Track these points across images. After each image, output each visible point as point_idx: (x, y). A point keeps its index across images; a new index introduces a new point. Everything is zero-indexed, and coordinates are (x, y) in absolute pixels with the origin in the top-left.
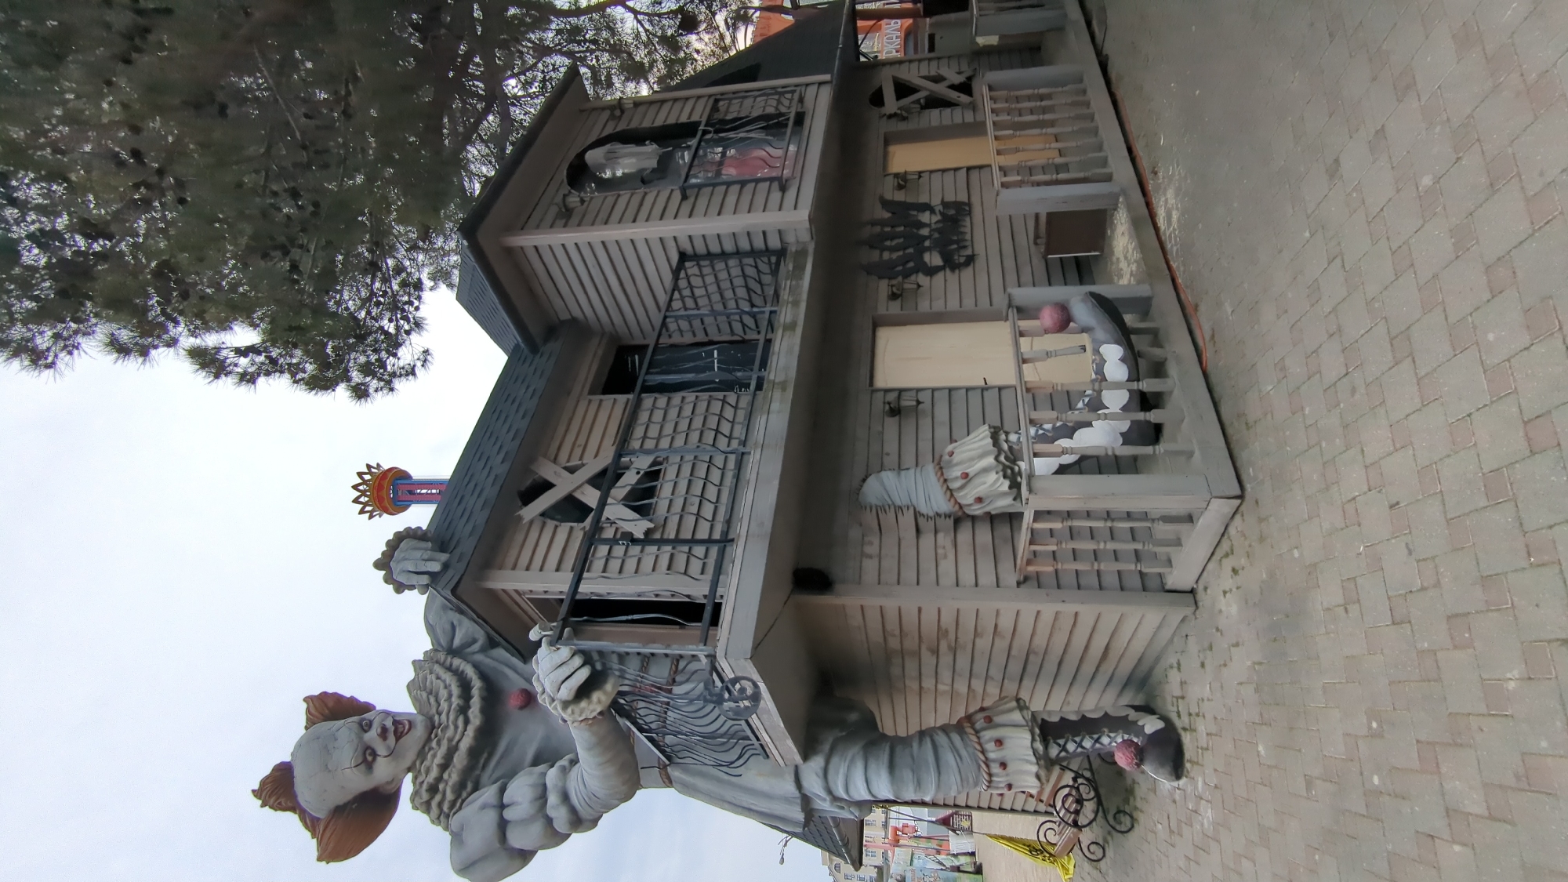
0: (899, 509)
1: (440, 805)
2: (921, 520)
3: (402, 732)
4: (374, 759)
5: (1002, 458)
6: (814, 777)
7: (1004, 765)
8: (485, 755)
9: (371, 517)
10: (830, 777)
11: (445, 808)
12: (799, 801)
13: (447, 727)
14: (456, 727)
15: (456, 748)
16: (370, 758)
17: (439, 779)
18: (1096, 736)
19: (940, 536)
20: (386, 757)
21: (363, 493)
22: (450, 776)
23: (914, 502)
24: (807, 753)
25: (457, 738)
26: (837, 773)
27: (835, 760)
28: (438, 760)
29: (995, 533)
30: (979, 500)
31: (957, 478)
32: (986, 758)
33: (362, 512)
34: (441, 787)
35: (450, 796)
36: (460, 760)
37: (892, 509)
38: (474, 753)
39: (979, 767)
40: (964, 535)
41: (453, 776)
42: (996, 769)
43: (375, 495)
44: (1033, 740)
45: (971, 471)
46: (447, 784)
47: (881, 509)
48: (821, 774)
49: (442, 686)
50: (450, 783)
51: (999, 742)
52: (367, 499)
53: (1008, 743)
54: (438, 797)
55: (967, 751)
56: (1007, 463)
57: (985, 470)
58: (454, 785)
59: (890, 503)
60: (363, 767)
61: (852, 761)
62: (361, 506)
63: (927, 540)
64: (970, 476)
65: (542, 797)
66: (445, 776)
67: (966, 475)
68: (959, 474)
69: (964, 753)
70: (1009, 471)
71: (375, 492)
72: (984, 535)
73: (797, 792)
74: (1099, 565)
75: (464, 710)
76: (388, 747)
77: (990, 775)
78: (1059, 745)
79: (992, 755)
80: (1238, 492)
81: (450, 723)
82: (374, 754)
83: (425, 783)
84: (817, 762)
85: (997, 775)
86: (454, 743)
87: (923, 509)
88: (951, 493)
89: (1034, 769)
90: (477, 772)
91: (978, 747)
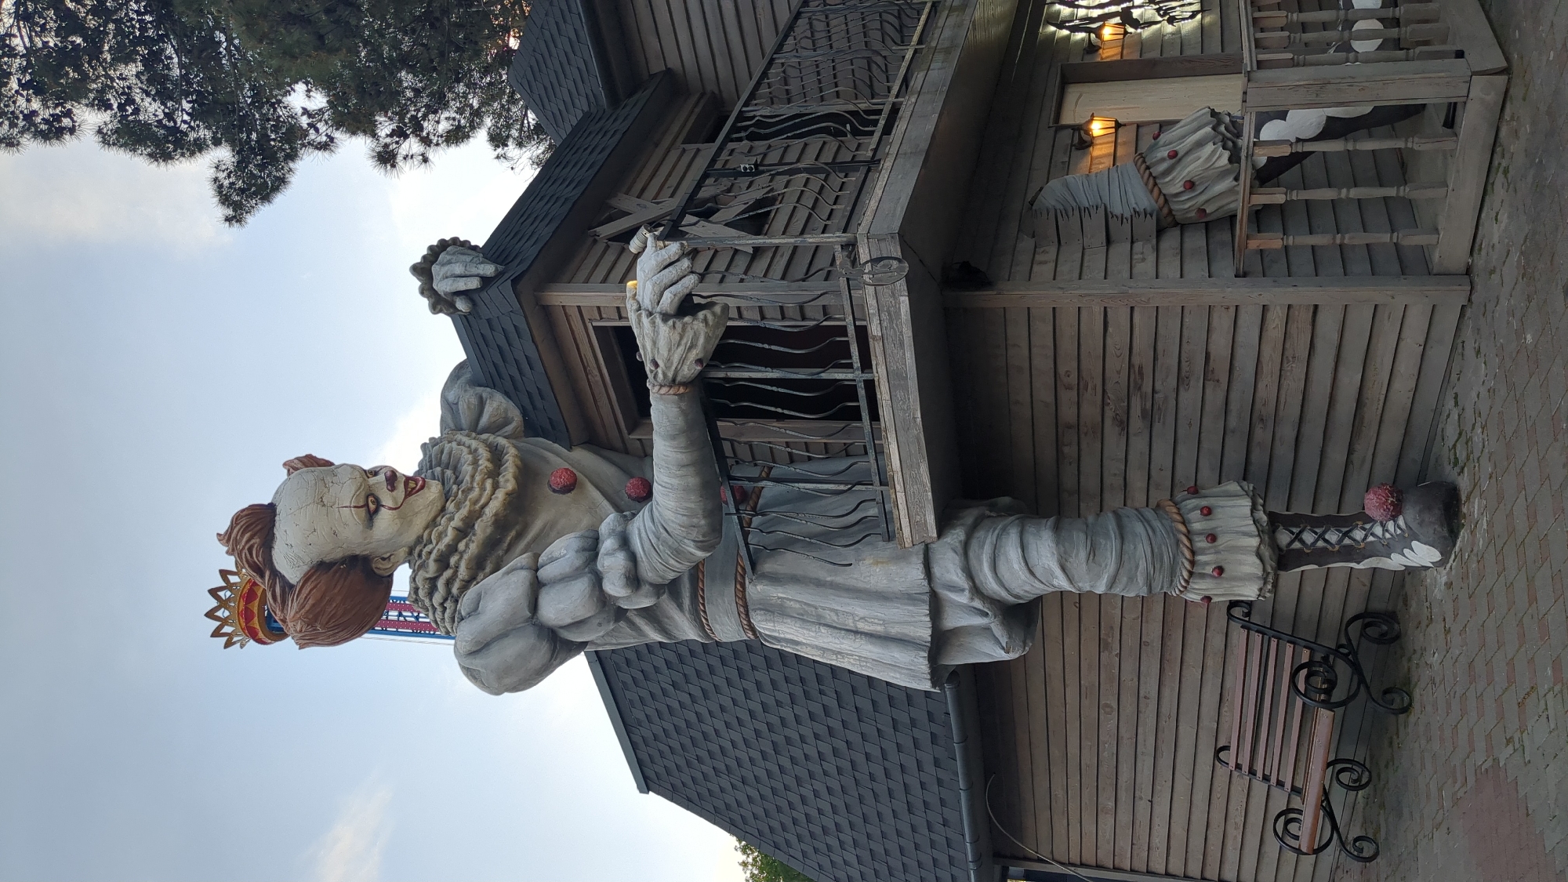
0: (1083, 211)
1: (449, 583)
2: (1112, 222)
3: (414, 488)
4: (376, 511)
5: (1222, 128)
6: (951, 555)
7: (1213, 538)
8: (513, 533)
9: (228, 644)
10: (971, 554)
11: (455, 591)
12: (926, 598)
13: (471, 489)
14: (483, 489)
15: (480, 513)
16: (372, 507)
17: (452, 549)
18: (1344, 530)
19: (1138, 246)
20: (391, 509)
21: (223, 604)
22: (467, 546)
23: (1106, 199)
24: (944, 524)
25: (483, 501)
26: (982, 547)
27: (980, 534)
28: (457, 522)
29: (1211, 241)
30: (1190, 185)
31: (1163, 160)
32: (1189, 531)
33: (216, 633)
34: (453, 560)
35: (463, 573)
36: (482, 528)
37: (1077, 212)
38: (502, 524)
39: (1178, 542)
40: (1171, 240)
41: (471, 547)
42: (1201, 543)
43: (242, 607)
44: (1254, 509)
45: (1182, 148)
46: (461, 558)
47: (1059, 215)
48: (960, 550)
49: (465, 450)
50: (466, 557)
51: (1208, 512)
52: (227, 613)
53: (1218, 513)
54: (448, 573)
55: (1163, 525)
56: (1229, 135)
57: (1200, 144)
58: (470, 560)
59: (1074, 204)
60: (363, 511)
61: (1004, 529)
62: (218, 623)
63: (1121, 249)
64: (1180, 155)
65: (592, 547)
66: (461, 546)
67: (1174, 155)
68: (1165, 154)
69: (1157, 524)
70: (1230, 144)
71: (242, 603)
72: (1196, 240)
73: (925, 583)
74: (1343, 238)
75: (494, 473)
76: (395, 500)
77: (1193, 553)
78: (1292, 533)
79: (1197, 526)
80: (1504, 64)
81: (475, 485)
82: (379, 505)
83: (435, 551)
84: (956, 536)
85: (1203, 552)
86: (477, 507)
87: (1117, 209)
88: (1153, 182)
89: (1254, 542)
90: (500, 553)
91: (1178, 518)
